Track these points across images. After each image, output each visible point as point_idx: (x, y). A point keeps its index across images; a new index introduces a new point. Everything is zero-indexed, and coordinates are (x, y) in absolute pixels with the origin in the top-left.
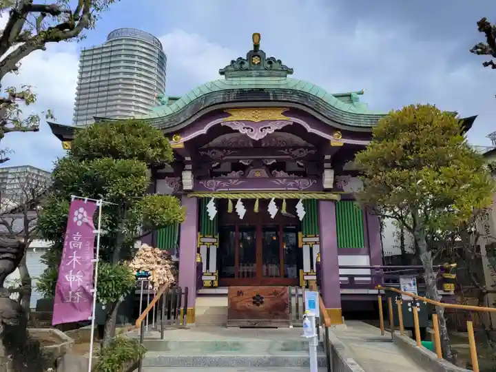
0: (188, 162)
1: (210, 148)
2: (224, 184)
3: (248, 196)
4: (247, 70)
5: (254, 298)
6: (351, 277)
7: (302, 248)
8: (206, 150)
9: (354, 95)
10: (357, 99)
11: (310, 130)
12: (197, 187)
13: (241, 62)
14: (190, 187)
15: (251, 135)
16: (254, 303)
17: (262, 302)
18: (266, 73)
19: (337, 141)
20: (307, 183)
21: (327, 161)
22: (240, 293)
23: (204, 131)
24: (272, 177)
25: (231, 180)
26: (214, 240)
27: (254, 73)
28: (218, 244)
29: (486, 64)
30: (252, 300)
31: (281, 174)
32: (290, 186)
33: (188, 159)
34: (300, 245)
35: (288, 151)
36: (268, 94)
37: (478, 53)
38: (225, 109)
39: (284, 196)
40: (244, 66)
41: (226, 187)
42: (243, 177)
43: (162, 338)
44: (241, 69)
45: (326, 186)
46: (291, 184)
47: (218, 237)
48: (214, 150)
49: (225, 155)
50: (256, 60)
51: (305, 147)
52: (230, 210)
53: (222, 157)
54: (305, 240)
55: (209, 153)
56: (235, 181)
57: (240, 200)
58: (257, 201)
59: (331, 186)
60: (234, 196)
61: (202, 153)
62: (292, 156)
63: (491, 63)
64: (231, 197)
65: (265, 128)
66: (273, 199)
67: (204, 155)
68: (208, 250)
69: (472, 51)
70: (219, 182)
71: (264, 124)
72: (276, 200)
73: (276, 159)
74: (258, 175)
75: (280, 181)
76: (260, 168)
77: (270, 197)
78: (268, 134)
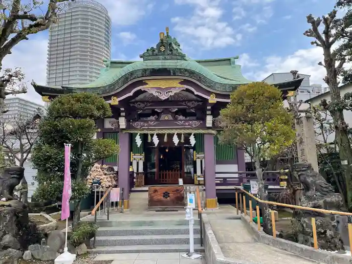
0: (123, 111)
1: (137, 102)
2: (146, 124)
3: (160, 132)
4: (157, 55)
5: (164, 194)
6: (225, 179)
7: (196, 161)
8: (134, 103)
9: (232, 60)
10: (234, 63)
11: (196, 93)
12: (129, 127)
13: (153, 50)
14: (124, 127)
15: (160, 96)
16: (164, 196)
17: (169, 196)
18: (168, 57)
19: (212, 100)
20: (197, 123)
21: (209, 110)
22: (156, 191)
23: (131, 94)
24: (176, 119)
25: (150, 122)
26: (142, 157)
27: (161, 57)
28: (143, 159)
29: (312, 43)
30: (163, 195)
31: (181, 117)
32: (186, 125)
33: (122, 109)
34: (195, 159)
35: (185, 103)
36: (170, 71)
37: (308, 35)
38: (144, 80)
39: (182, 132)
40: (155, 53)
41: (147, 126)
42: (157, 120)
43: (108, 219)
44: (153, 55)
45: (208, 125)
46: (187, 124)
47: (144, 154)
48: (139, 103)
49: (146, 106)
50: (163, 49)
51: (195, 101)
52: (149, 141)
53: (144, 107)
54: (198, 156)
55: (136, 105)
56: (152, 123)
57: (155, 134)
58: (166, 135)
59: (211, 126)
60: (152, 132)
61: (131, 105)
62: (188, 106)
63: (316, 42)
64: (149, 132)
65: (169, 92)
66: (176, 133)
67: (133, 106)
68: (138, 163)
69: (304, 34)
70: (142, 123)
71: (168, 89)
72: (177, 134)
73: (178, 108)
74: (166, 118)
75: (180, 122)
76: (168, 114)
77: (174, 132)
78: (170, 95)
